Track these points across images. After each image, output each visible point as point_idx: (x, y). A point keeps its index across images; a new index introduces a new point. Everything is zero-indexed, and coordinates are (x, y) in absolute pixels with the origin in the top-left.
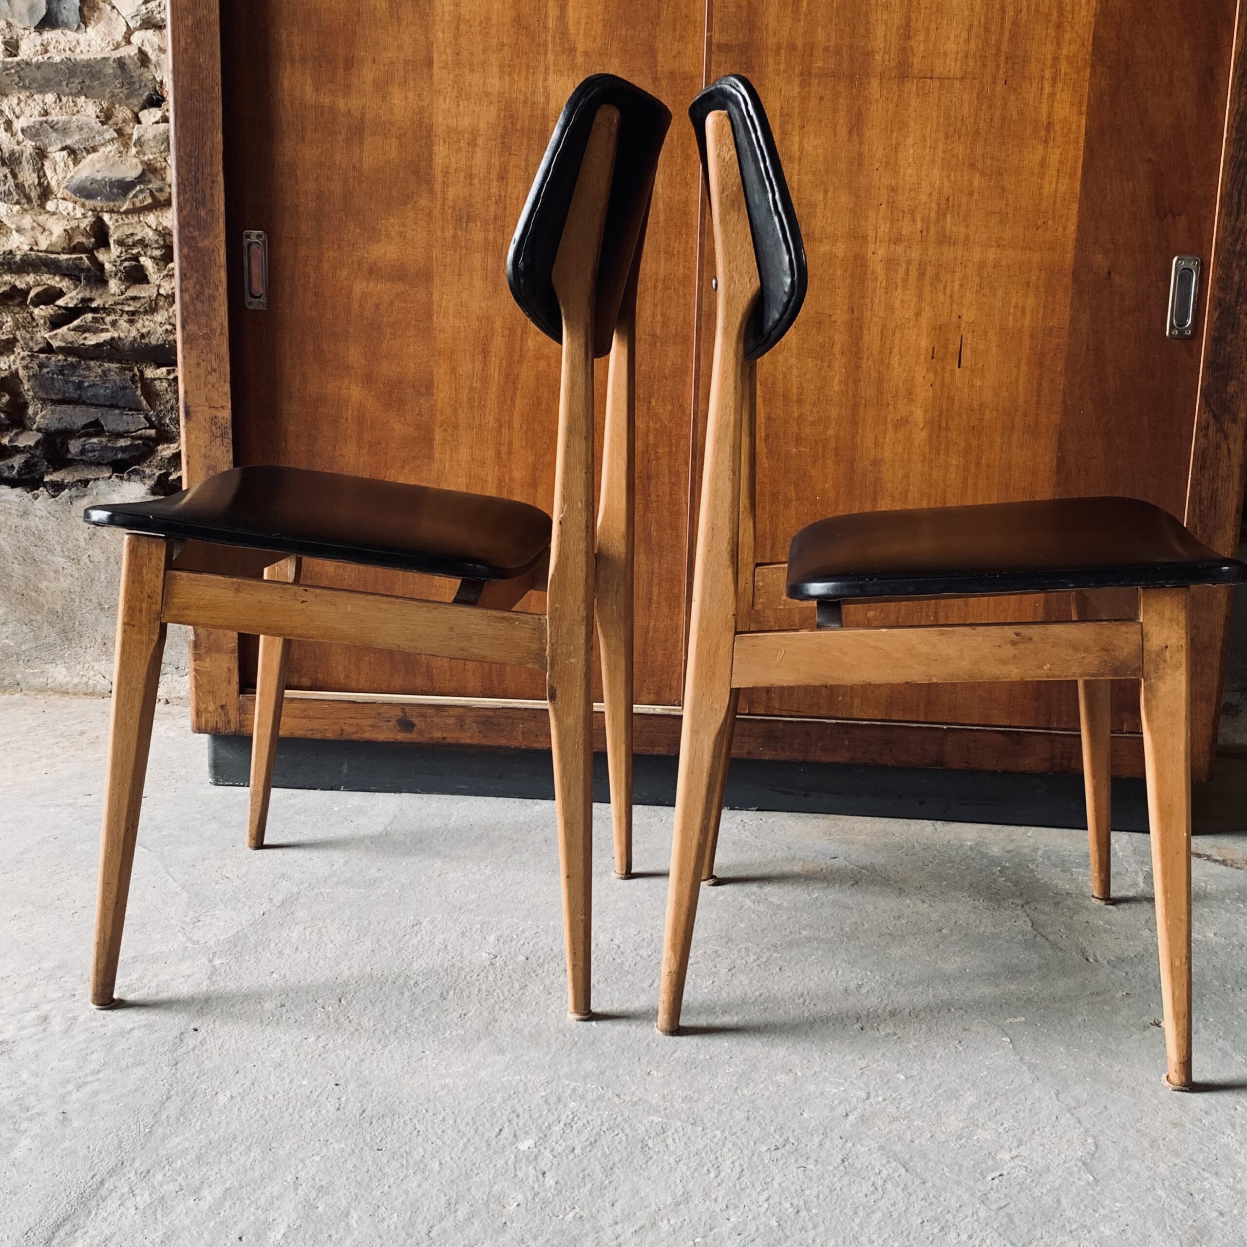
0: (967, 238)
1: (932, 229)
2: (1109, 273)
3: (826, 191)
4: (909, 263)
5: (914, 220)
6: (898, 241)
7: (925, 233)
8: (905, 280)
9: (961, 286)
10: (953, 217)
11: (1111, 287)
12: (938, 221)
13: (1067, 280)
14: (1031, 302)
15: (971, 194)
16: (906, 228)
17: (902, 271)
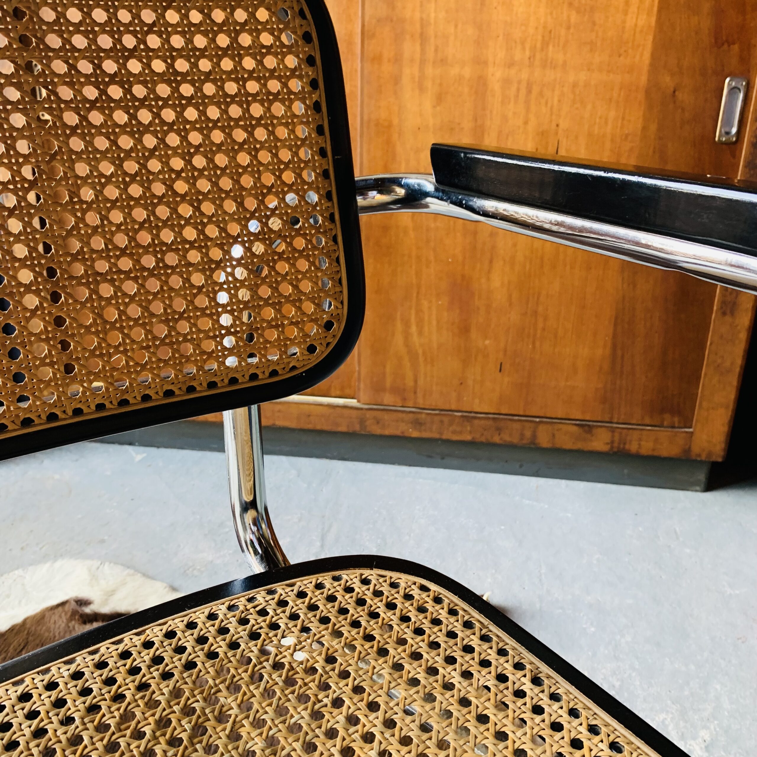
0: (565, 62)
1: (538, 56)
2: (674, 92)
3: (456, 26)
4: (519, 82)
5: (524, 49)
6: (511, 64)
7: (532, 60)
8: (517, 96)
9: (559, 101)
10: (554, 46)
11: (675, 102)
12: (542, 50)
13: (641, 96)
14: (612, 114)
15: (568, 28)
16: (518, 55)
17: (514, 89)
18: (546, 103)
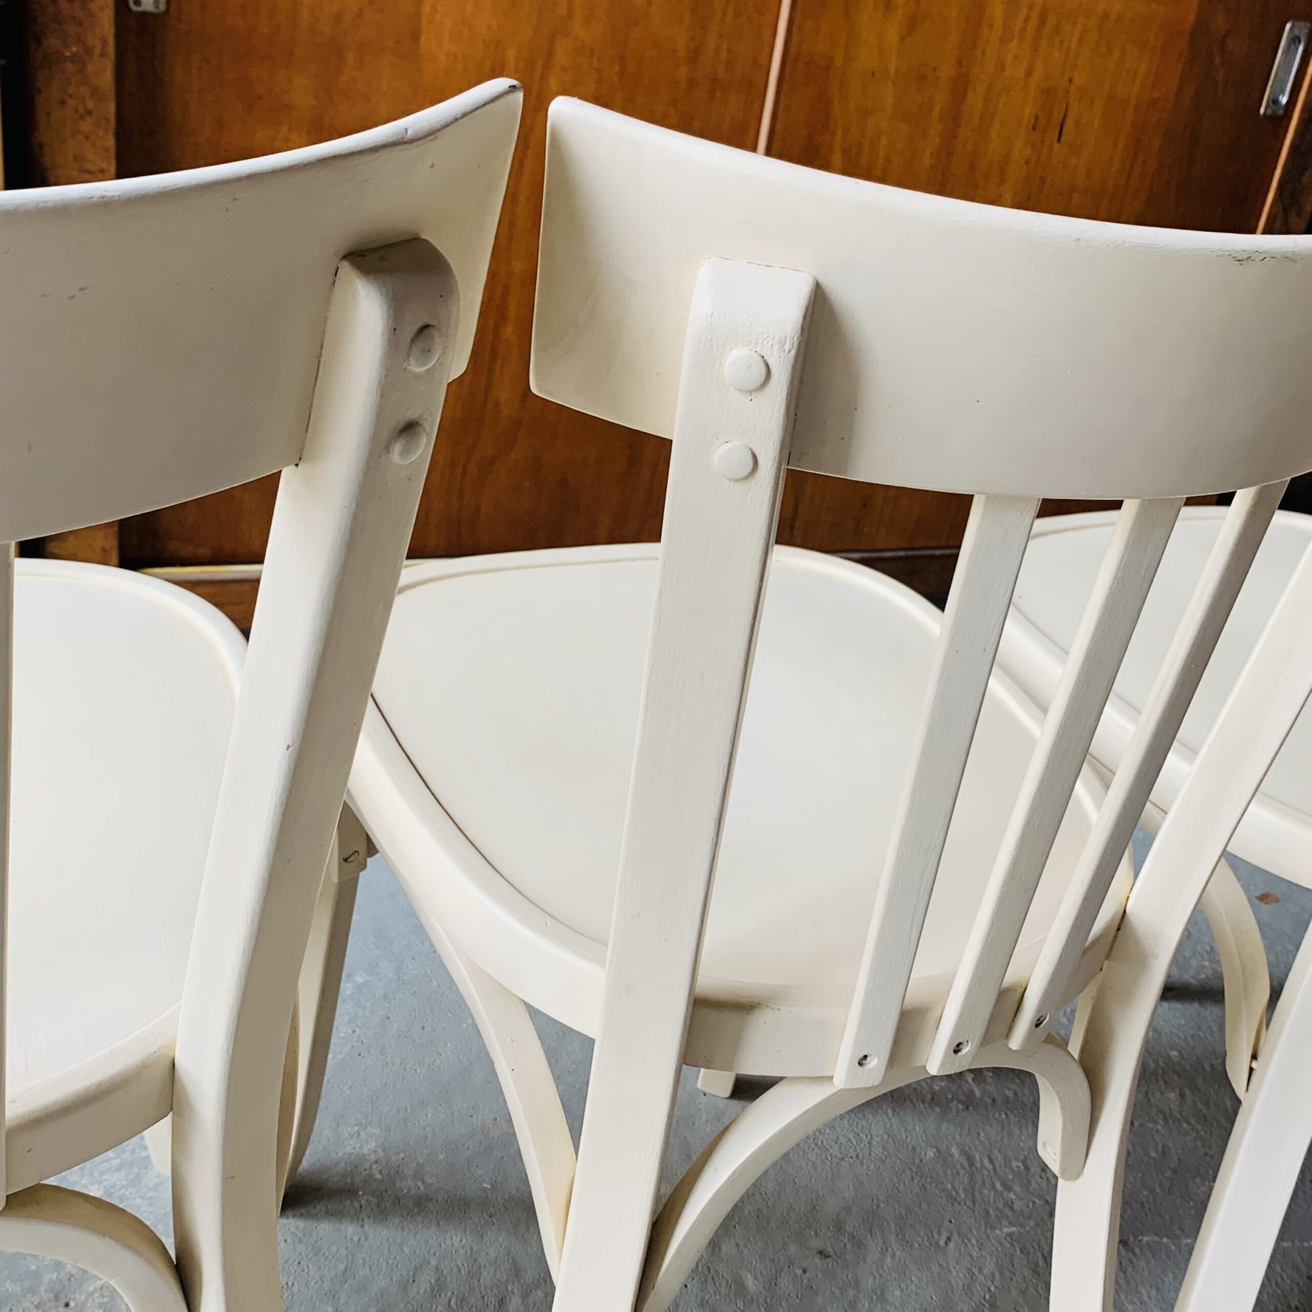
2: (1224, 37)
4: (1030, 8)
9: (1080, 41)
11: (1223, 53)
13: (1184, 42)
17: (1021, 17)
18: (1062, 42)
